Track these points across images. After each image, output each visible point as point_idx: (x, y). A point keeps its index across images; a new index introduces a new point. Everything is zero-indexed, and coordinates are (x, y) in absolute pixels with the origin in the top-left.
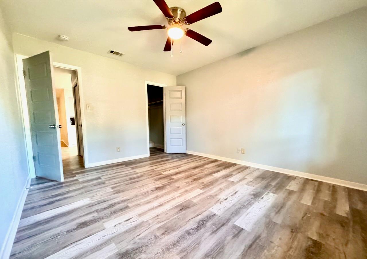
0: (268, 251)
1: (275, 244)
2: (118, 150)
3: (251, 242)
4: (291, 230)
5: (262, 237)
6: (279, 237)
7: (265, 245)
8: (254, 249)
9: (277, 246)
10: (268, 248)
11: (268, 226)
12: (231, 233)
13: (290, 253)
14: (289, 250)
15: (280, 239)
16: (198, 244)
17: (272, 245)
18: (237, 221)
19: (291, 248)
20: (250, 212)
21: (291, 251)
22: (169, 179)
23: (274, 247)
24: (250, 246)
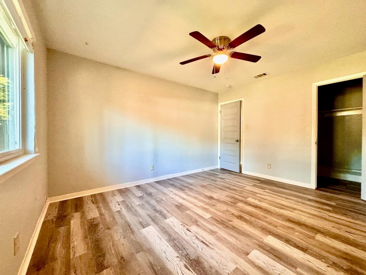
0: (121, 232)
1: (122, 239)
2: (269, 167)
3: (132, 227)
4: (125, 258)
5: (132, 235)
6: (125, 245)
7: (125, 233)
8: (127, 227)
9: (120, 239)
10: (122, 233)
11: (139, 244)
12: (144, 221)
13: (111, 242)
14: (113, 242)
15: (123, 244)
16: (144, 209)
17: (122, 237)
18: (154, 228)
19: (113, 245)
20: (161, 240)
21: (112, 244)
22: (231, 201)
23: (120, 237)
24: (129, 226)
